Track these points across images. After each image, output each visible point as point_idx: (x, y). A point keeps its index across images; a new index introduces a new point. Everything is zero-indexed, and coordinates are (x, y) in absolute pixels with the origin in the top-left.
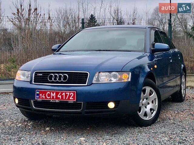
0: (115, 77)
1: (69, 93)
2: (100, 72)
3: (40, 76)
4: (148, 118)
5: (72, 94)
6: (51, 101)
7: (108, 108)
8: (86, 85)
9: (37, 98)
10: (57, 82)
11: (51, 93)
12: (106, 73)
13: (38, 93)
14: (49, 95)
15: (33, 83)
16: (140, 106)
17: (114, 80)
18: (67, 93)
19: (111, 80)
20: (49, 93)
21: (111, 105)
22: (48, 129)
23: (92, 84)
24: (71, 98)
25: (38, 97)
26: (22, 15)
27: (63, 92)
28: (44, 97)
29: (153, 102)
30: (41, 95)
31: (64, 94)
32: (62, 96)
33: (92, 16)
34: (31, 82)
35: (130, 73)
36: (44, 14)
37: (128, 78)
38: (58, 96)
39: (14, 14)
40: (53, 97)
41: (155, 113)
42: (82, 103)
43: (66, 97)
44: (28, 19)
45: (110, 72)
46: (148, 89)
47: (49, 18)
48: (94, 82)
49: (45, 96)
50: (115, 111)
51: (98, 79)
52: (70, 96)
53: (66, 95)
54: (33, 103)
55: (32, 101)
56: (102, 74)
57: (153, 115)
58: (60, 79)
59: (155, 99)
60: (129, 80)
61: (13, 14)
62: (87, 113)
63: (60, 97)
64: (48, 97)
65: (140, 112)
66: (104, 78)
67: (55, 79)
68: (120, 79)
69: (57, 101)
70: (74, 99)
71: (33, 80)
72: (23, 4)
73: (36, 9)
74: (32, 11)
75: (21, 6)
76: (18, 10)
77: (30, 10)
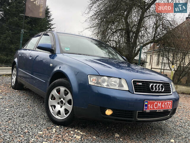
5: (170, 103)
6: (158, 111)
8: (172, 94)
9: (145, 109)
11: (158, 103)
13: (146, 103)
14: (156, 105)
18: (168, 103)
20: (157, 103)
28: (152, 107)
30: (149, 105)
31: (166, 103)
32: (165, 106)
38: (163, 106)
58: (159, 89)
64: (155, 107)
67: (156, 89)
69: (162, 111)
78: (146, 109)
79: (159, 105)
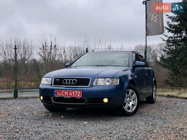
0: (108, 81)
1: (77, 92)
2: (98, 78)
3: (58, 81)
4: (131, 111)
5: (79, 93)
6: (65, 97)
7: (103, 102)
8: (89, 86)
10: (69, 85)
12: (102, 79)
13: (56, 92)
14: (64, 93)
15: (53, 85)
16: (125, 102)
17: (107, 84)
19: (105, 84)
20: (64, 92)
21: (106, 100)
22: (62, 117)
23: (93, 86)
24: (78, 95)
25: (56, 94)
26: (46, 50)
27: (73, 91)
29: (134, 100)
30: (58, 93)
31: (74, 92)
32: (73, 94)
34: (51, 85)
35: (119, 79)
36: (61, 49)
37: (117, 83)
38: (70, 94)
39: (41, 49)
40: (66, 95)
41: (135, 107)
42: (85, 99)
43: (75, 94)
44: (50, 53)
45: (105, 78)
46: (131, 91)
47: (64, 52)
48: (94, 85)
49: (61, 94)
50: (108, 104)
51: (97, 83)
52: (78, 94)
53: (75, 93)
54: (52, 99)
55: (52, 98)
56: (100, 79)
57: (134, 109)
58: (71, 83)
59: (135, 98)
60: (118, 84)
62: (89, 105)
63: (71, 94)
64: (63, 94)
65: (125, 106)
66: (101, 82)
67: (68, 83)
68: (112, 83)
69: (69, 97)
70: (80, 96)
71: (53, 84)
72: (47, 43)
73: (55, 46)
74: (53, 47)
75: (46, 43)
76: (43, 46)
77: (51, 46)
78: (56, 95)
79: (67, 93)
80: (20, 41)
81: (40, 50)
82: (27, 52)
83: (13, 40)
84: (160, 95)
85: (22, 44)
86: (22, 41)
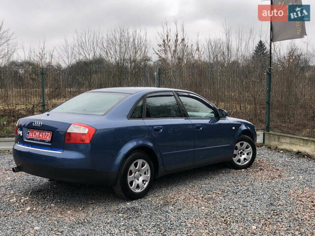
26: (169, 46)
33: (261, 42)
36: (192, 45)
39: (160, 46)
47: (198, 49)
61: (158, 45)
72: (169, 35)
73: (183, 40)
74: (179, 42)
75: (167, 36)
76: (164, 41)
77: (176, 41)
80: (128, 34)
81: (160, 48)
82: (139, 52)
83: (117, 33)
84: (287, 151)
85: (131, 40)
86: (131, 34)
